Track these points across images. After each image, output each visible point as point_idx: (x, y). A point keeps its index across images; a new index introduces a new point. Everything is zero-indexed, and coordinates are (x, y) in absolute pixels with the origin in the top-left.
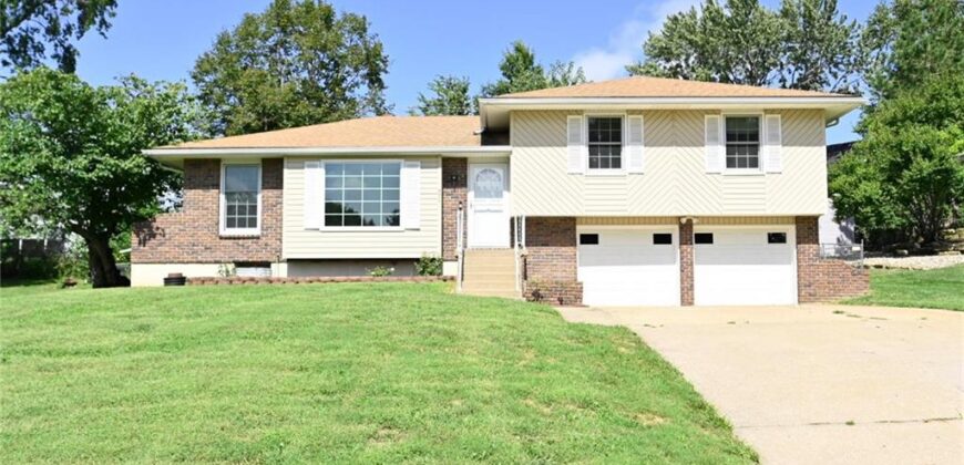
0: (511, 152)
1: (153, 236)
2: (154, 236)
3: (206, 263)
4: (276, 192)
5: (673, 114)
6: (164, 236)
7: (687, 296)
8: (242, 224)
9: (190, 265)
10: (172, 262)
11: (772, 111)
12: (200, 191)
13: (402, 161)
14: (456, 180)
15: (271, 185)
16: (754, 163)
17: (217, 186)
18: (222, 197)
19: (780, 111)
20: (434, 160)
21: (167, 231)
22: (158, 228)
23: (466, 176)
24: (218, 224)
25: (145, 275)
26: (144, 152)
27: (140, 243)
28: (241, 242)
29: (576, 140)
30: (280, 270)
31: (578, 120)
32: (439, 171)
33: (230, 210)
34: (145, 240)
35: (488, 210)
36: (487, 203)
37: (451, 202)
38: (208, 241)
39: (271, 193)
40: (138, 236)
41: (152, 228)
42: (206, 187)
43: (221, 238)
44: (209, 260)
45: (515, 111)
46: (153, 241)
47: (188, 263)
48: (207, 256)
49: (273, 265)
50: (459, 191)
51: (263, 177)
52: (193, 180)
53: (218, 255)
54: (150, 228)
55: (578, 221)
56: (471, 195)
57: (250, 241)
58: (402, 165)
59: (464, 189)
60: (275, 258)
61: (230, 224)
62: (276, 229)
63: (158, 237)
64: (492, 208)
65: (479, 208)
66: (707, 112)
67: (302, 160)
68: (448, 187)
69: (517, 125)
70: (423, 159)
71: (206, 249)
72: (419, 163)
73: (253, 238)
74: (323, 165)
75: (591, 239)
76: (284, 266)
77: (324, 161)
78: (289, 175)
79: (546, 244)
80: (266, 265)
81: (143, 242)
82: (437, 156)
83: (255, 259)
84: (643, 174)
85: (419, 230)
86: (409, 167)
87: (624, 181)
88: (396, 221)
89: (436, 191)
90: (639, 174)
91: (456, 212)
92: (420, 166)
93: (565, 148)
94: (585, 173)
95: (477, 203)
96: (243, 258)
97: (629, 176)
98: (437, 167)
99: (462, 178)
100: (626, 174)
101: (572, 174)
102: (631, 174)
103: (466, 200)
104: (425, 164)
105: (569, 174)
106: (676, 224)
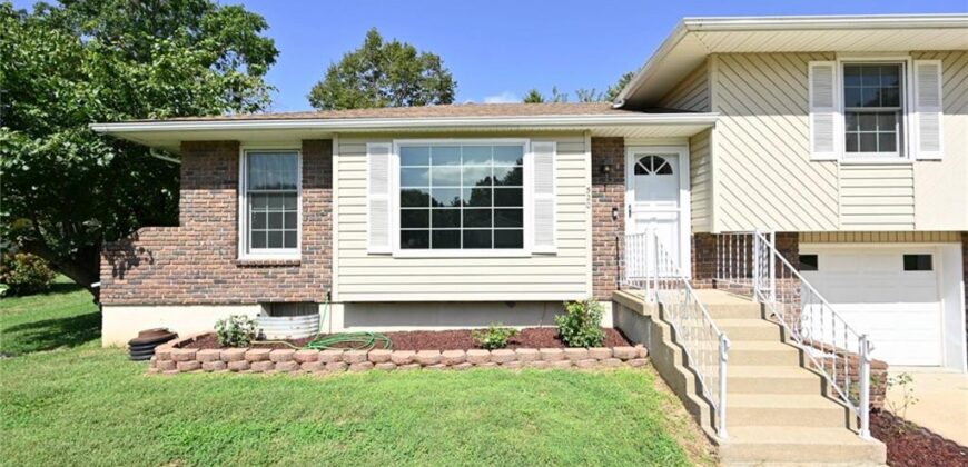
0: (714, 125)
2: (136, 262)
3: (217, 304)
4: (324, 192)
6: (152, 263)
8: (275, 243)
9: (193, 308)
10: (164, 304)
12: (207, 193)
13: (527, 141)
14: (609, 173)
15: (316, 181)
17: (234, 184)
18: (243, 201)
20: (581, 139)
21: (156, 255)
22: (142, 250)
23: (623, 165)
24: (236, 243)
27: (115, 274)
28: (271, 271)
29: (825, 103)
30: (333, 320)
31: (830, 68)
32: (588, 156)
33: (258, 221)
34: (122, 268)
35: (654, 220)
36: (654, 208)
38: (220, 271)
39: (315, 194)
40: (112, 262)
41: (133, 249)
42: (215, 185)
43: (240, 266)
44: (222, 299)
45: (721, 56)
46: (134, 270)
47: (188, 304)
48: (218, 292)
49: (322, 307)
50: (613, 190)
51: (304, 169)
52: (196, 173)
53: (235, 292)
54: (130, 249)
55: (800, 238)
56: (630, 197)
57: (285, 269)
58: (527, 147)
59: (618, 187)
60: (324, 296)
61: (257, 241)
62: (321, 250)
63: (143, 265)
64: (660, 216)
65: (641, 216)
67: (362, 140)
68: (599, 184)
69: (722, 79)
70: (563, 138)
71: (217, 282)
72: (554, 144)
73: (289, 265)
74: (396, 148)
76: (341, 311)
77: (396, 142)
78: (342, 165)
80: (309, 308)
81: (119, 273)
82: (583, 133)
83: (293, 299)
84: (940, 160)
85: (554, 254)
86: (537, 150)
87: (908, 173)
88: (516, 241)
89: (583, 191)
90: (935, 160)
91: (608, 224)
92: (555, 148)
93: (804, 118)
94: (840, 161)
95: (639, 208)
96: (276, 298)
97: (916, 164)
98: (584, 152)
99: (616, 170)
100: (912, 160)
101: (818, 161)
102: (921, 160)
103: (623, 205)
104: (563, 147)
105: (812, 161)
106: (957, 241)
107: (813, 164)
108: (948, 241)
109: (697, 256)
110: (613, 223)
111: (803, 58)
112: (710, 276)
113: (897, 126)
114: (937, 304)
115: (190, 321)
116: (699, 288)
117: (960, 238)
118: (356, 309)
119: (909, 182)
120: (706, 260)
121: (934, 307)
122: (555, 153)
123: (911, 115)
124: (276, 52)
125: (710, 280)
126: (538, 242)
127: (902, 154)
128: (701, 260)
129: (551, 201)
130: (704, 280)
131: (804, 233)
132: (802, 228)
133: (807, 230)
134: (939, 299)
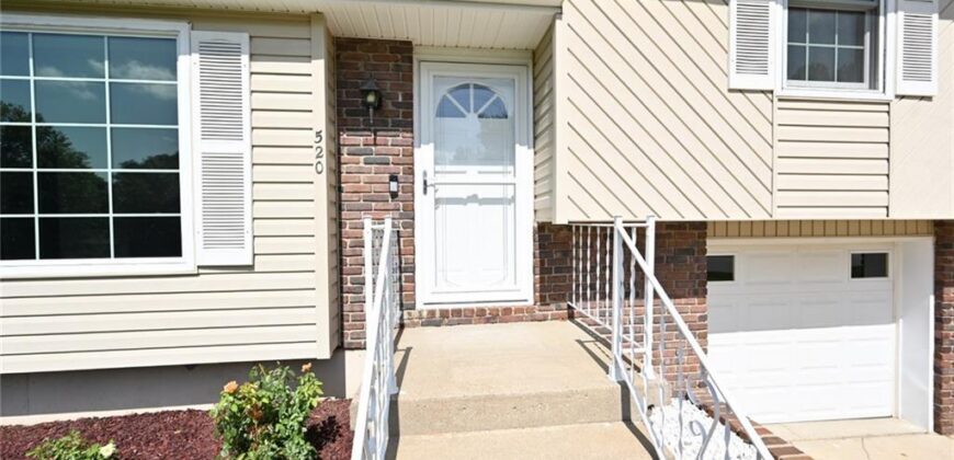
0: (559, 12)
13: (181, 29)
14: (379, 106)
20: (302, 33)
23: (409, 96)
32: (318, 68)
35: (474, 199)
37: (362, 175)
50: (390, 142)
55: (709, 231)
56: (424, 156)
58: (182, 43)
59: (401, 137)
64: (482, 193)
65: (444, 192)
68: (354, 129)
70: (261, 27)
82: (308, 19)
84: (929, 98)
85: (249, 268)
86: (206, 49)
87: (882, 119)
88: (166, 240)
89: (309, 138)
90: (922, 98)
91: (380, 205)
92: (245, 46)
93: (720, 9)
94: (778, 92)
95: (440, 178)
97: (896, 105)
98: (308, 58)
99: (396, 105)
100: (889, 95)
101: (741, 91)
102: (903, 97)
103: (411, 172)
104: (262, 46)
105: (731, 91)
106: (928, 234)
107: (732, 96)
108: (917, 234)
109: (542, 263)
110: (391, 204)
112: (561, 298)
113: (867, 36)
114: (893, 326)
116: (545, 319)
117: (932, 229)
119: (882, 135)
120: (557, 270)
121: (888, 330)
122: (245, 58)
123: (891, 16)
125: (564, 305)
126: (209, 243)
127: (873, 85)
128: (549, 271)
129: (239, 157)
130: (553, 306)
131: (714, 223)
132: (713, 215)
133: (720, 217)
134: (894, 320)
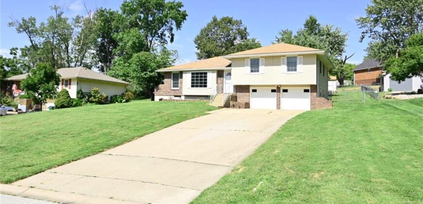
1: (159, 89)
5: (273, 57)
7: (278, 106)
8: (176, 87)
11: (300, 55)
12: (167, 79)
13: (208, 71)
15: (181, 78)
16: (295, 70)
18: (172, 80)
19: (303, 55)
20: (215, 71)
21: (161, 88)
24: (171, 86)
25: (157, 98)
26: (156, 71)
28: (175, 91)
29: (247, 65)
30: (183, 98)
31: (248, 60)
33: (174, 83)
37: (220, 81)
38: (169, 90)
40: (156, 89)
41: (158, 87)
42: (169, 78)
43: (172, 90)
45: (233, 58)
50: (222, 78)
51: (180, 76)
53: (171, 94)
60: (182, 95)
61: (174, 87)
62: (181, 88)
66: (282, 56)
67: (187, 72)
68: (219, 77)
69: (233, 62)
71: (169, 92)
72: (212, 72)
73: (178, 90)
75: (254, 91)
76: (184, 97)
77: (191, 72)
78: (184, 75)
79: (242, 92)
80: (180, 96)
81: (157, 91)
83: (178, 95)
86: (209, 73)
94: (250, 74)
96: (175, 95)
99: (222, 75)
100: (260, 73)
103: (223, 81)
111: (244, 59)
115: (167, 98)
118: (186, 96)
124: (187, 15)
